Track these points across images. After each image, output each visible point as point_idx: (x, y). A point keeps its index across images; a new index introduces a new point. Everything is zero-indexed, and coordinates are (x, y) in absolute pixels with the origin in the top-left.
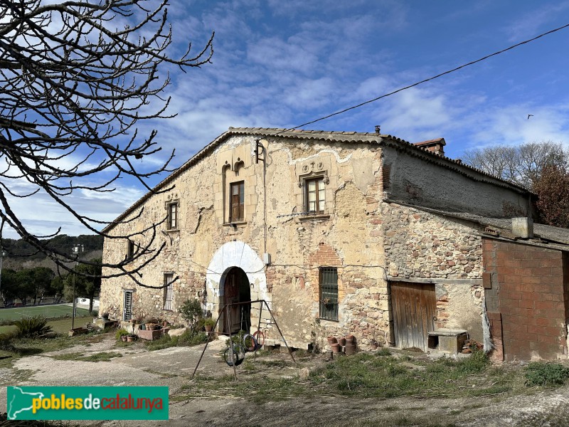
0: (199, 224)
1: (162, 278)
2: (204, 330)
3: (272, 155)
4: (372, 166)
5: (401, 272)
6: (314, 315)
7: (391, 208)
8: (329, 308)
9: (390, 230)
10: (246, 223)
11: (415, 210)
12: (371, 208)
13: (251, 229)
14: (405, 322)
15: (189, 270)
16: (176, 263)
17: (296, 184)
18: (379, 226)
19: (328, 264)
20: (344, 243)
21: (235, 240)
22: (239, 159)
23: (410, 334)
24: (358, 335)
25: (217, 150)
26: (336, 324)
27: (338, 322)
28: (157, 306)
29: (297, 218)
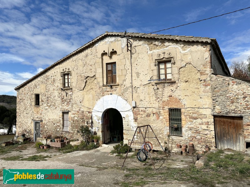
0: (85, 85)
1: (61, 114)
2: (93, 141)
3: (136, 48)
4: (204, 55)
5: (223, 111)
6: (165, 133)
7: (217, 77)
8: (176, 129)
9: (217, 89)
10: (119, 85)
11: (233, 79)
12: (203, 78)
13: (122, 88)
14: (223, 136)
15: (80, 110)
16: (70, 106)
17: (153, 64)
18: (209, 87)
19: (175, 107)
20: (186, 96)
21: (111, 94)
22: (113, 50)
23: (226, 142)
24: (195, 143)
25: (97, 44)
26: (181, 137)
27: (182, 136)
28: (58, 129)
29: (153, 82)
